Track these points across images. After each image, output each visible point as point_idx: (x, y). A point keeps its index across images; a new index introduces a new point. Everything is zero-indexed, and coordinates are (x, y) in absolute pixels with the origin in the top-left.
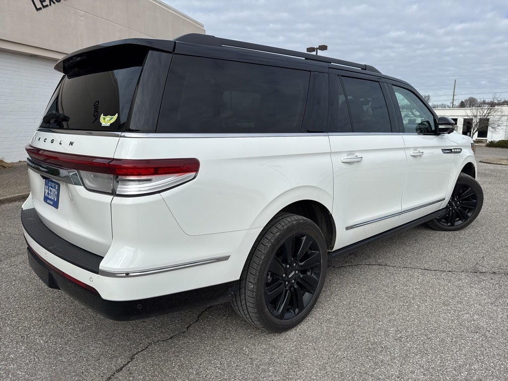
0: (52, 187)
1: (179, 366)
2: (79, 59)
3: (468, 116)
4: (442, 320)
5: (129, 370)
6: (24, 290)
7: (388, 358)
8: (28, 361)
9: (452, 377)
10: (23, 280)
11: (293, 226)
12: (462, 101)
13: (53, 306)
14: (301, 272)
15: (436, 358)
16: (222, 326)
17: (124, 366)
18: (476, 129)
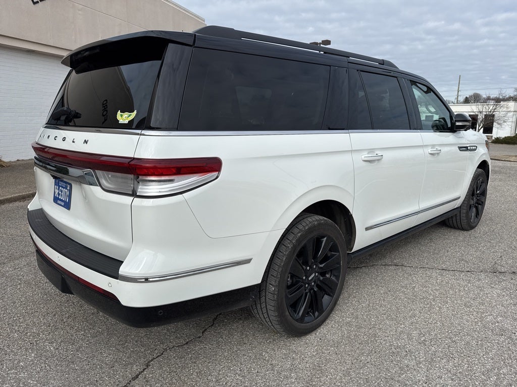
0: (62, 187)
1: (197, 373)
2: (87, 53)
3: (474, 112)
4: (465, 322)
5: (145, 378)
6: (30, 294)
7: (413, 363)
8: (39, 369)
9: (481, 382)
10: (28, 283)
11: (315, 226)
12: (466, 97)
13: (61, 311)
14: (320, 275)
15: (462, 362)
16: (239, 331)
17: (140, 373)
18: (482, 125)
